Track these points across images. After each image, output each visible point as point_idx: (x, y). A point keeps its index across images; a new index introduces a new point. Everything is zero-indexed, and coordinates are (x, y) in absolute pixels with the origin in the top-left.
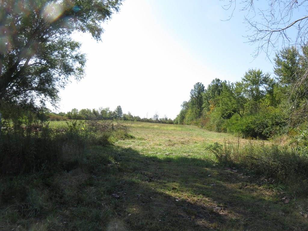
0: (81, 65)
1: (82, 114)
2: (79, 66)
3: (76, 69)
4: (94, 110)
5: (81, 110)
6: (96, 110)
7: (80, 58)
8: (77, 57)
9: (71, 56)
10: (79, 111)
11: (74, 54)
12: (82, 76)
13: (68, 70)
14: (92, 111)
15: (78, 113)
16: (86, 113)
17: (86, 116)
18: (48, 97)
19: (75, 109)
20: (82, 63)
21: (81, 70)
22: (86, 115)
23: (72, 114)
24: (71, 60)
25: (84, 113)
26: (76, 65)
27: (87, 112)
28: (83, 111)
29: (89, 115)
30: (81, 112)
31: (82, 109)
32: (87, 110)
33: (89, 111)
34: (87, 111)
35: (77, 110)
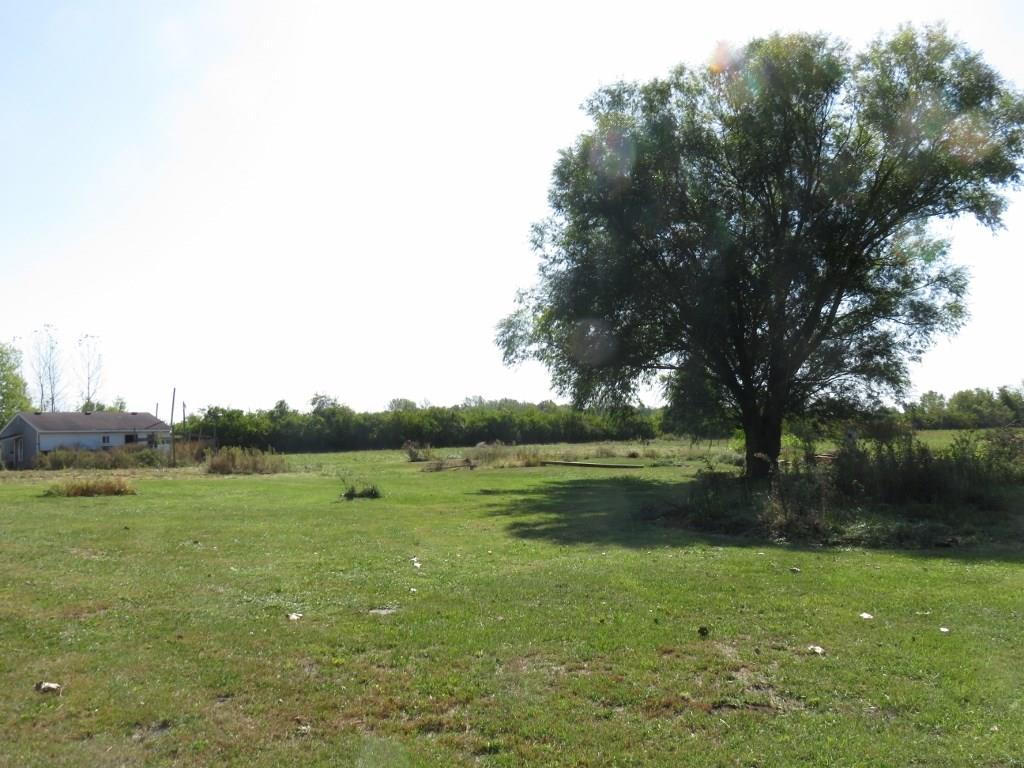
0: (954, 295)
1: (958, 409)
2: (951, 298)
3: (944, 307)
4: (1004, 394)
5: (954, 396)
6: (1011, 391)
7: (951, 279)
8: (942, 279)
9: (926, 277)
10: (947, 400)
11: (934, 272)
12: (960, 321)
13: (924, 316)
14: (996, 397)
15: (946, 407)
16: (975, 406)
17: (973, 416)
18: (884, 385)
19: (931, 392)
20: (958, 290)
21: (956, 310)
22: (976, 411)
23: (923, 412)
24: (928, 290)
25: (965, 404)
26: (942, 299)
27: (980, 403)
28: (963, 399)
29: (987, 411)
30: (957, 402)
31: (957, 392)
32: (975, 393)
33: (983, 397)
34: (978, 397)
35: (942, 397)
